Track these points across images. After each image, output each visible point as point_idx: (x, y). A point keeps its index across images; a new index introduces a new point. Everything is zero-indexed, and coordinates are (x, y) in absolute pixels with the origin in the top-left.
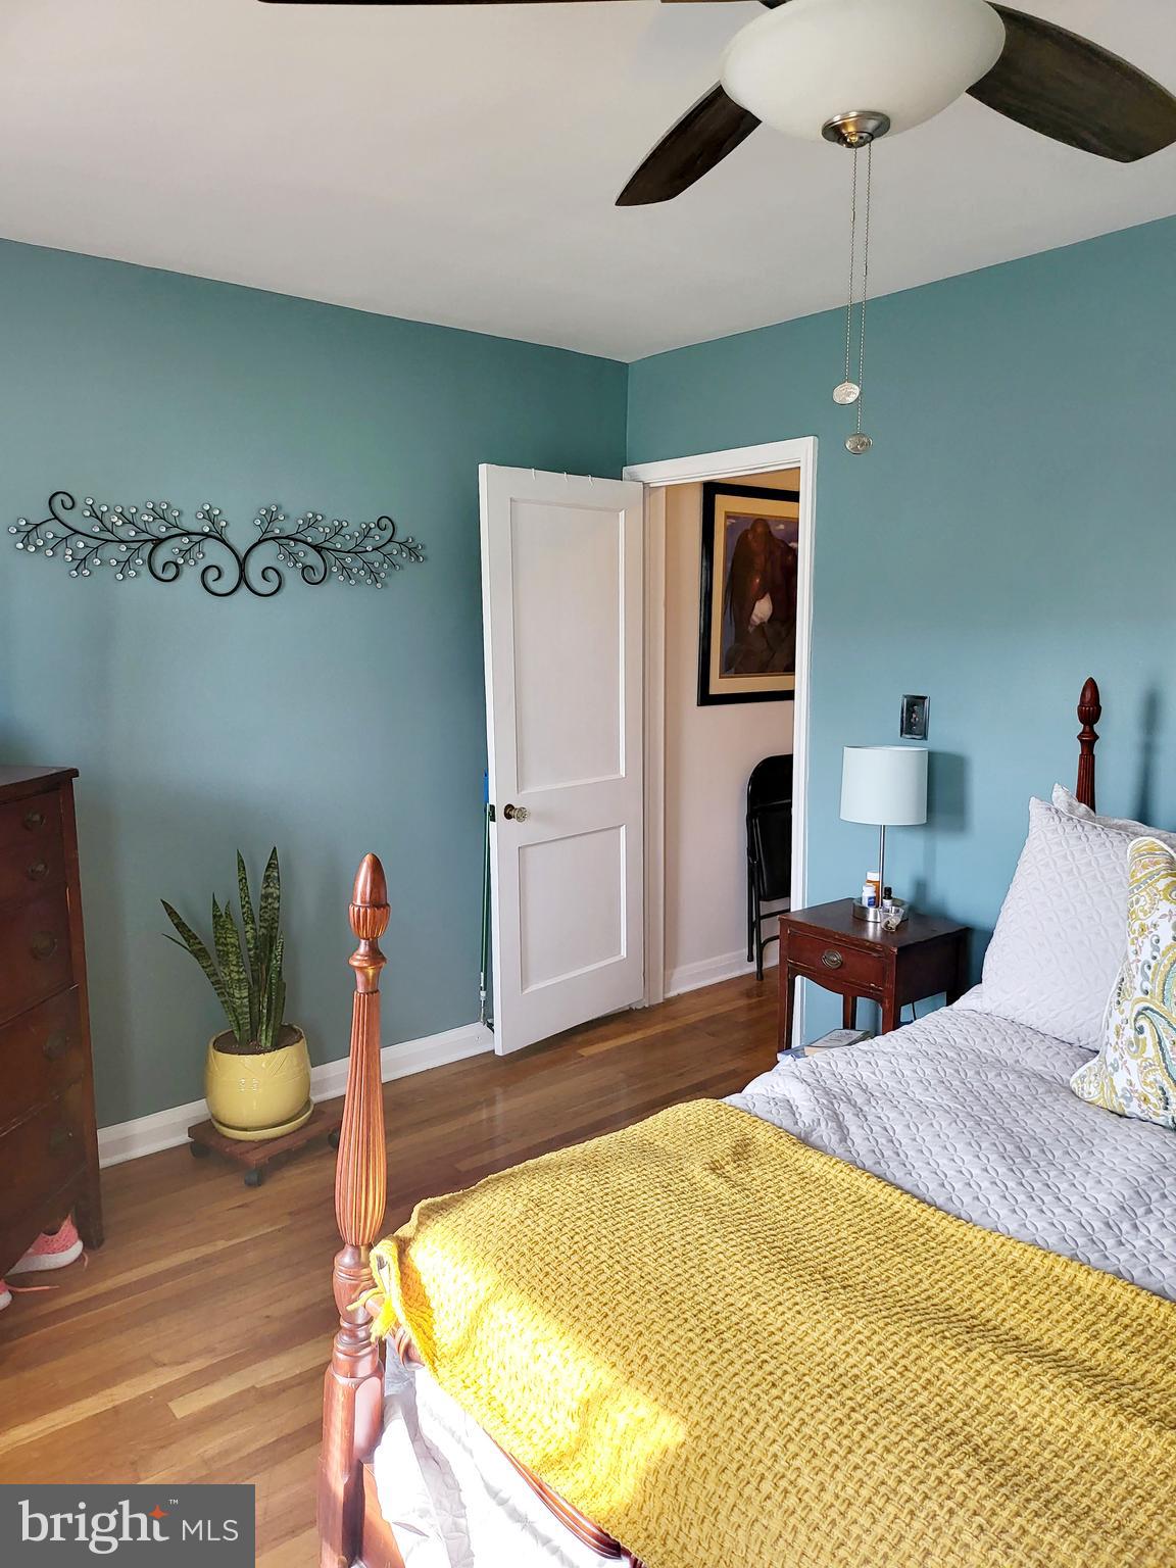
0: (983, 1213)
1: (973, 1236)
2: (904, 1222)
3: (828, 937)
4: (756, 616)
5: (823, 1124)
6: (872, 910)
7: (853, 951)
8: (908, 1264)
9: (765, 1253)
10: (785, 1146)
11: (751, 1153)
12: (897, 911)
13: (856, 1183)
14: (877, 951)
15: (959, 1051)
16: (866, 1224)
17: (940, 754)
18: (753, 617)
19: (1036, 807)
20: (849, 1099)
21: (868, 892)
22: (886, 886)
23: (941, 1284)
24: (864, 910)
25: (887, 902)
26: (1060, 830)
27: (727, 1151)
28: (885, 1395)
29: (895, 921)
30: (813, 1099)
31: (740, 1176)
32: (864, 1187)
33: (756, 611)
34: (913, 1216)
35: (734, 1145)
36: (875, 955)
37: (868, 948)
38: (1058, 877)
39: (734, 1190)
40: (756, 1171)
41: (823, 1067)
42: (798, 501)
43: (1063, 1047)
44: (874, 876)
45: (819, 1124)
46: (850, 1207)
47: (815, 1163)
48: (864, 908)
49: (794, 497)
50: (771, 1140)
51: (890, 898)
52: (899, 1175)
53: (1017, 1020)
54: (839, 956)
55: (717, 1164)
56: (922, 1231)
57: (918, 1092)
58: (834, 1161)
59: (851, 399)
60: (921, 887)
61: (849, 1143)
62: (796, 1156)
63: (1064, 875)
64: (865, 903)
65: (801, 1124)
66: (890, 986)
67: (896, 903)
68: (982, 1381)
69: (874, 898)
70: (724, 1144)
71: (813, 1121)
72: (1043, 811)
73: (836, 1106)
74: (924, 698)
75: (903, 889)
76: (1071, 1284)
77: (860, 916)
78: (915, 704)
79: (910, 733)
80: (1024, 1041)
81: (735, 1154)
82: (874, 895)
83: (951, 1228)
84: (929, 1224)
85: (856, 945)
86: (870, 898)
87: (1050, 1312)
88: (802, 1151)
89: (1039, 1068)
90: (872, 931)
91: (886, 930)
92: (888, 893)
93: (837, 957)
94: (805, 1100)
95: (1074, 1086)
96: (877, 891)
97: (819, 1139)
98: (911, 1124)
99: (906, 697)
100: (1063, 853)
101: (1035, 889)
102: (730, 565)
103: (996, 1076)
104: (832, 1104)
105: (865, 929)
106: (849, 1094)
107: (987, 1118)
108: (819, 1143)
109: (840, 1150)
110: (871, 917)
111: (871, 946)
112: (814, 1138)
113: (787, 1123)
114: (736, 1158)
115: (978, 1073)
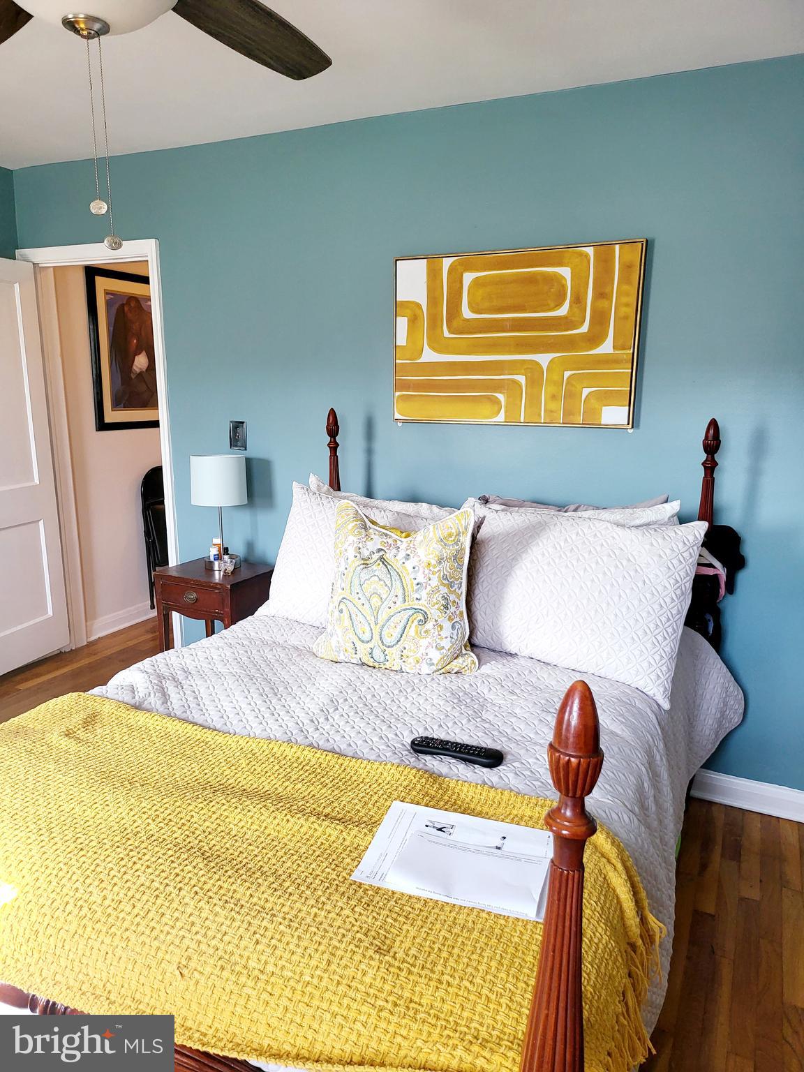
0: (242, 728)
1: (232, 741)
2: (191, 742)
3: (186, 583)
4: (137, 367)
5: (152, 695)
6: (216, 563)
7: (202, 591)
8: (188, 764)
9: (93, 777)
10: (123, 713)
11: (97, 721)
12: (232, 562)
13: (166, 725)
14: (218, 589)
15: (251, 640)
16: (168, 747)
17: (255, 459)
18: (134, 367)
19: (296, 487)
20: (174, 679)
21: (214, 551)
22: (225, 546)
23: (206, 771)
24: (211, 563)
25: (226, 557)
26: (309, 500)
27: (80, 722)
28: (154, 838)
29: (230, 568)
30: (148, 681)
31: (87, 735)
32: (170, 727)
33: (135, 363)
34: (198, 737)
35: (85, 717)
36: (217, 591)
37: (212, 587)
38: (307, 529)
39: (81, 744)
40: (99, 731)
41: (160, 662)
42: (149, 283)
43: (313, 629)
44: (218, 541)
45: (150, 695)
46: (159, 740)
47: (141, 718)
48: (211, 562)
49: (145, 280)
50: (113, 710)
51: (228, 554)
52: (198, 717)
53: (290, 618)
54: (195, 595)
55: (71, 731)
56: (202, 744)
57: (220, 667)
58: (153, 715)
59: (104, 211)
60: (250, 546)
61: (169, 703)
62: (129, 717)
63: (310, 527)
64: (212, 559)
65: (137, 698)
66: (228, 610)
67: (231, 557)
68: (215, 816)
69: (218, 555)
70: (78, 719)
71: (145, 695)
72: (299, 490)
73: (164, 683)
74: (243, 423)
75: (238, 548)
76: (282, 755)
77: (209, 568)
78: (237, 426)
79: (236, 446)
80: (291, 629)
81: (85, 723)
82: (217, 553)
83: (220, 739)
84: (207, 740)
85: (204, 586)
86: (215, 555)
87: (266, 772)
88: (132, 713)
89: (296, 643)
90: (217, 576)
91: (226, 575)
92: (226, 551)
93: (193, 596)
94: (143, 683)
95: (315, 651)
96: (219, 551)
97: (149, 705)
98: (210, 686)
99: (231, 422)
100: (309, 514)
101: (295, 537)
102: (112, 329)
103: (270, 650)
104: (161, 682)
105: (213, 575)
106: (175, 675)
107: (258, 675)
108: (148, 707)
109: (161, 709)
110: (216, 568)
111: (215, 586)
112: (146, 705)
113: (128, 699)
114: (85, 725)
115: (259, 651)
